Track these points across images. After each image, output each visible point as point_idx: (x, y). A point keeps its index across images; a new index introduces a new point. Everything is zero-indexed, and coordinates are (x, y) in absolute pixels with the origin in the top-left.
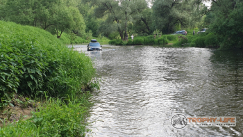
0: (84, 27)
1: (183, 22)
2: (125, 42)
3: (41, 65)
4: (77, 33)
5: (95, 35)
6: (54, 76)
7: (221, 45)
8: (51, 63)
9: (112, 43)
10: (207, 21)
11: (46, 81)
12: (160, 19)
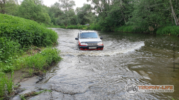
0: (50, 21)
1: (88, 21)
2: (67, 27)
5: (54, 24)
6: (45, 39)
7: (102, 30)
8: (44, 34)
9: (61, 28)
10: (97, 21)
11: (42, 40)
12: (80, 19)
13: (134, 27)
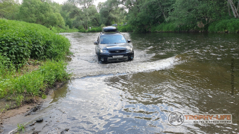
0: (64, 23)
1: (115, 20)
2: (87, 31)
3: (42, 43)
4: (60, 27)
5: (70, 27)
6: (49, 48)
8: (47, 42)
9: (79, 32)
10: (127, 19)
11: (45, 51)
12: (104, 18)
13: (176, 25)
